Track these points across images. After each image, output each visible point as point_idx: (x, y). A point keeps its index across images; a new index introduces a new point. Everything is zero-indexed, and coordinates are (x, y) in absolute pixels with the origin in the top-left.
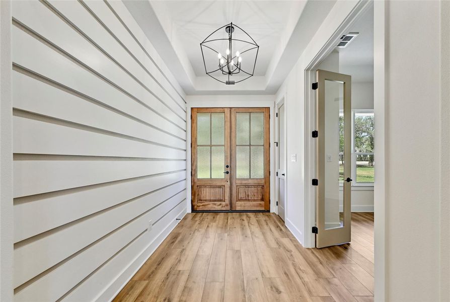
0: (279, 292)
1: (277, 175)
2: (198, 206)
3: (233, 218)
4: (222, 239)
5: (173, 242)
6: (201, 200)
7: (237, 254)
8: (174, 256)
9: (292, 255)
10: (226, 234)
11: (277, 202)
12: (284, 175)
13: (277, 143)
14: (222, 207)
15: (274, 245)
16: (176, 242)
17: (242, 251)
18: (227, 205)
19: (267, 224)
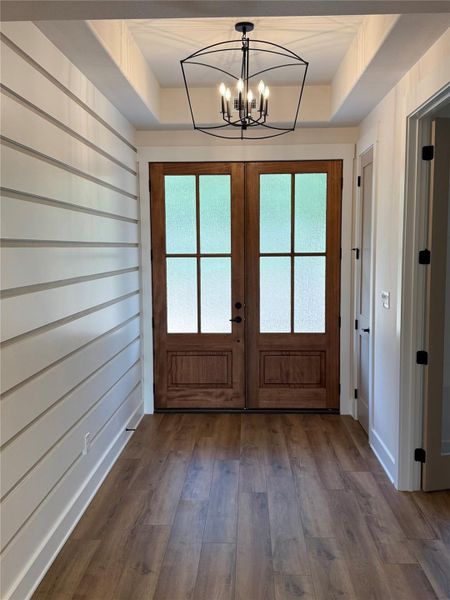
0: (330, 557)
1: (356, 328)
2: (169, 399)
3: (253, 427)
4: (228, 472)
5: (128, 478)
6: (177, 385)
7: (260, 501)
8: (137, 503)
9: (368, 503)
10: (238, 462)
11: (356, 391)
12: (368, 330)
13: (358, 250)
14: (227, 400)
15: (335, 483)
16: (134, 478)
17: (269, 493)
18: (237, 396)
19: (328, 442)
